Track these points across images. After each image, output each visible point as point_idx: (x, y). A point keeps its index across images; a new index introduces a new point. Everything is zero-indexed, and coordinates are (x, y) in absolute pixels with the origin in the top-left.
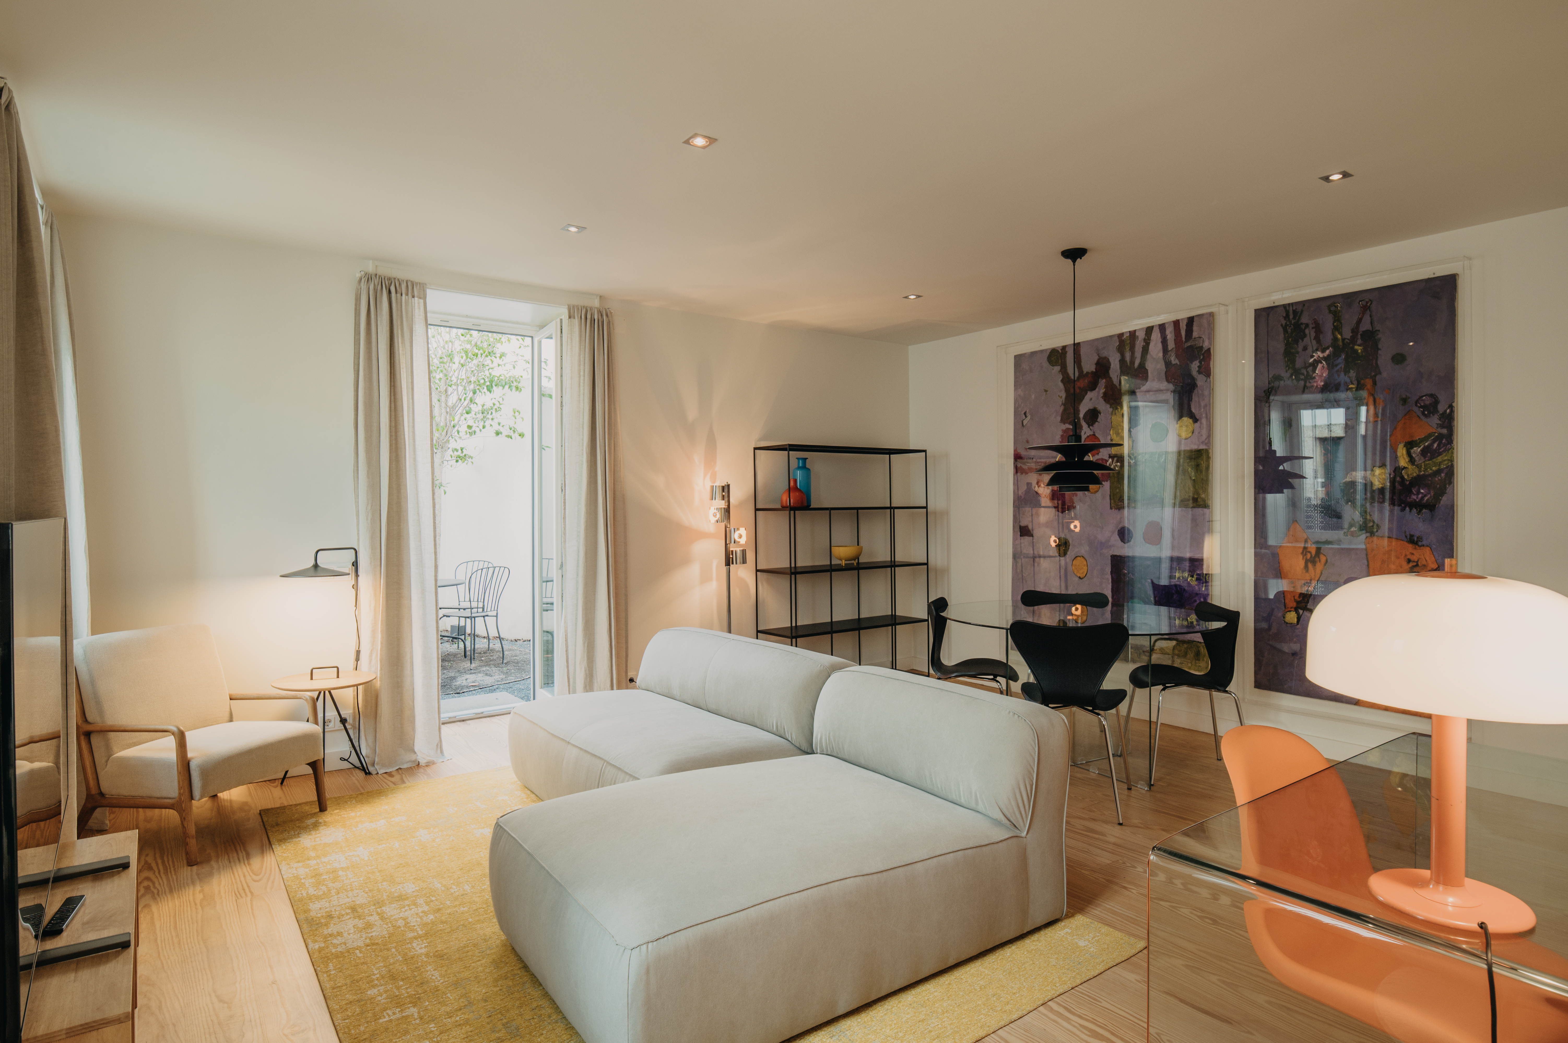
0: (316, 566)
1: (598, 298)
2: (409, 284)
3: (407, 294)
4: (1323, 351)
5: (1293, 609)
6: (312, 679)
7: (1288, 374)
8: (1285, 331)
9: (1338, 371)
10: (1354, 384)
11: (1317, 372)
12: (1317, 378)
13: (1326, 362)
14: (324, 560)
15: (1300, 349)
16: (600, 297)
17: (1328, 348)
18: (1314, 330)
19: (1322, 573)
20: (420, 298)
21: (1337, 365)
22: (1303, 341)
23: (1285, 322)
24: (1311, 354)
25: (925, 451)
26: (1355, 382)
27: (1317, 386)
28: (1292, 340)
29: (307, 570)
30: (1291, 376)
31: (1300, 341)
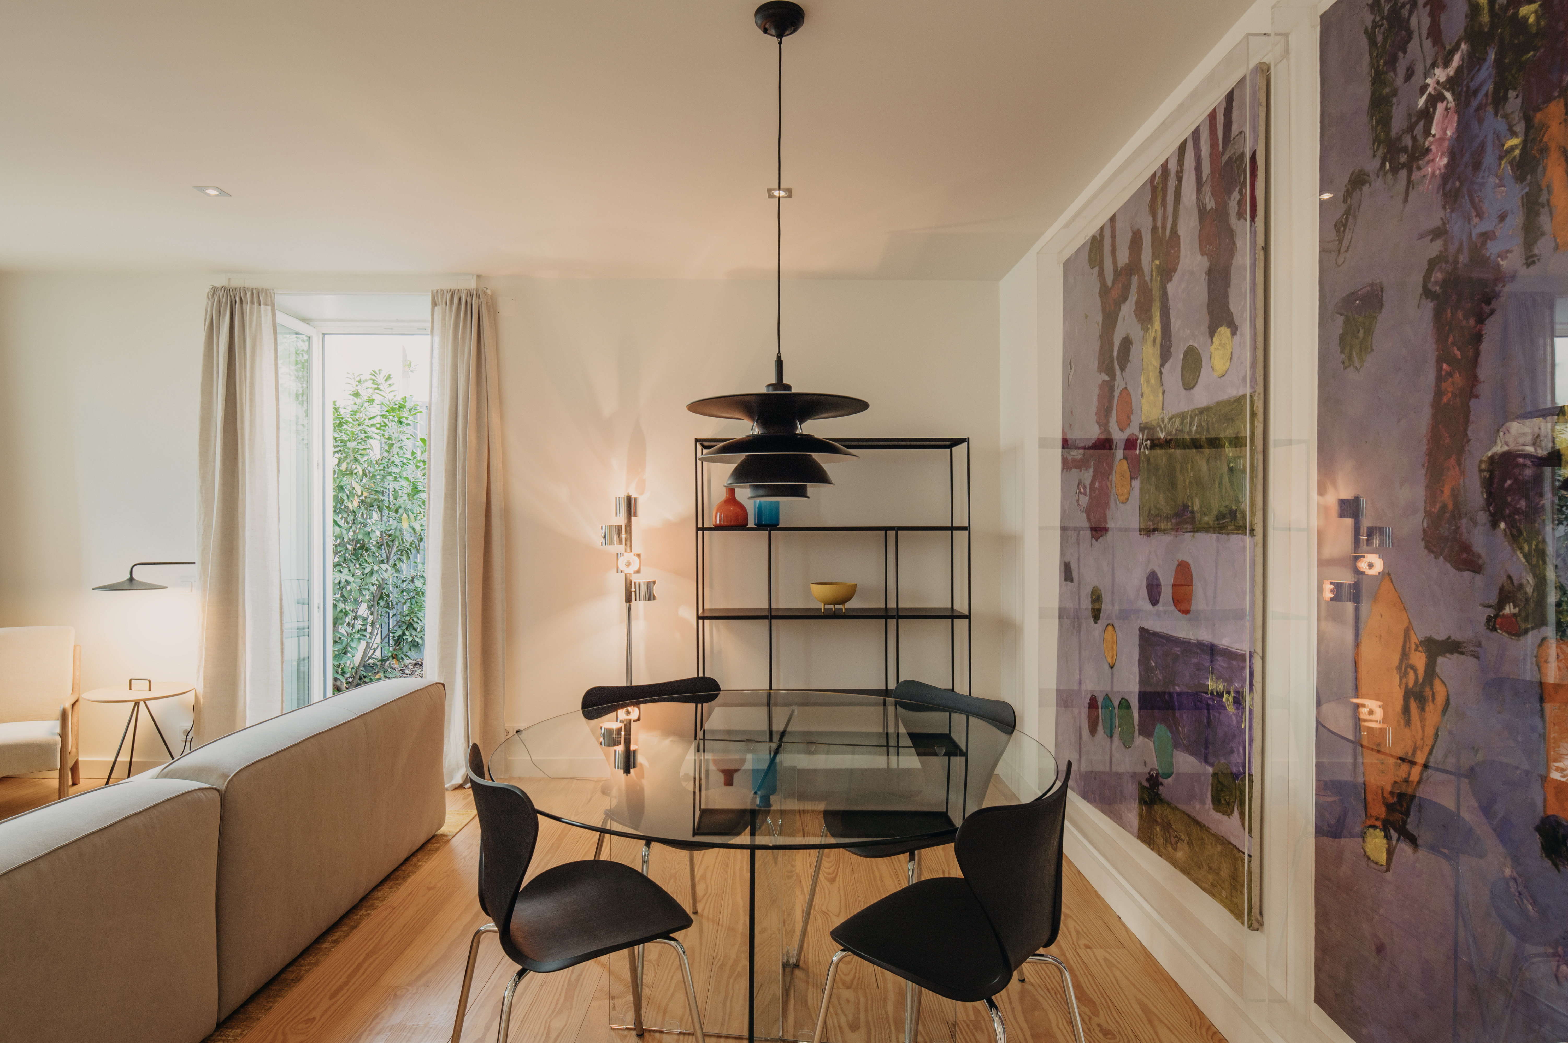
0: (131, 579)
1: (475, 277)
2: (254, 292)
3: (252, 303)
4: (1446, 64)
5: (1378, 823)
6: (130, 689)
7: (1377, 162)
8: (1372, 42)
9: (1480, 108)
10: (1517, 137)
11: (1433, 132)
12: (1433, 147)
13: (1453, 94)
14: (140, 574)
15: (1400, 80)
16: (479, 276)
17: (1456, 48)
18: (1428, 8)
19: (1436, 735)
20: (266, 305)
21: (1476, 92)
22: (1405, 52)
23: (1372, 17)
24: (1421, 83)
25: (966, 440)
26: (1520, 128)
27: (1433, 173)
28: (1385, 64)
29: (123, 583)
30: (1383, 165)
31: (1401, 55)
